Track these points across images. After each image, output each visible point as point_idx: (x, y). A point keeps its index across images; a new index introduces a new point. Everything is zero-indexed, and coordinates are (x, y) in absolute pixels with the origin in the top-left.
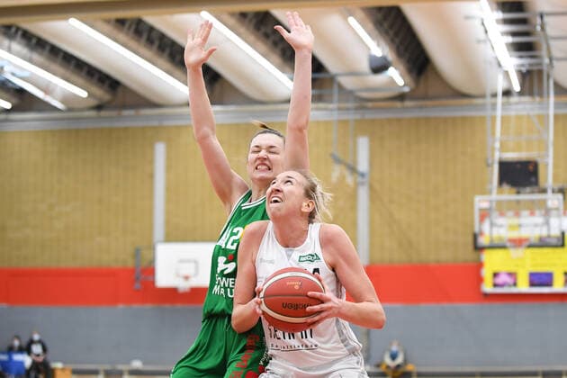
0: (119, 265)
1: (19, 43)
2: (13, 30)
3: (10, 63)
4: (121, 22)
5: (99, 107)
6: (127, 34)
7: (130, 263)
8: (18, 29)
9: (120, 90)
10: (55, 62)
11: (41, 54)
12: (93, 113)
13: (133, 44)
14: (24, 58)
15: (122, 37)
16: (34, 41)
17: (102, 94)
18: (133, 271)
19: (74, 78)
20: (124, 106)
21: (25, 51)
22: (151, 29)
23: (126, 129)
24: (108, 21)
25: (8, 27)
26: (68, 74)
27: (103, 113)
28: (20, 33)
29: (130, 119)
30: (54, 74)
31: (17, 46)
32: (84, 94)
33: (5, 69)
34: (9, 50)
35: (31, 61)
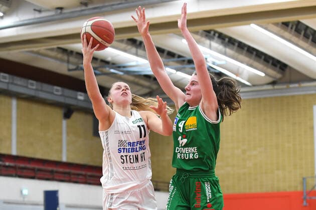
0: (292, 190)
1: (217, 42)
2: (212, 33)
3: (211, 55)
4: (286, 24)
5: (274, 83)
6: (290, 33)
7: (299, 189)
8: (215, 32)
9: (287, 70)
10: (242, 54)
11: (232, 49)
12: (270, 87)
13: (295, 39)
14: (220, 52)
15: (287, 34)
16: (227, 40)
17: (275, 73)
18: (302, 193)
19: (256, 64)
20: (291, 82)
21: (221, 47)
22: (307, 27)
23: (293, 97)
24: (276, 24)
25: (208, 32)
26: (251, 61)
27: (276, 87)
28: (217, 35)
29: (295, 90)
30: (242, 62)
31: (215, 44)
32: (263, 74)
33: (208, 60)
34: (210, 47)
35: (225, 54)
